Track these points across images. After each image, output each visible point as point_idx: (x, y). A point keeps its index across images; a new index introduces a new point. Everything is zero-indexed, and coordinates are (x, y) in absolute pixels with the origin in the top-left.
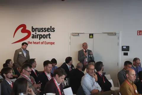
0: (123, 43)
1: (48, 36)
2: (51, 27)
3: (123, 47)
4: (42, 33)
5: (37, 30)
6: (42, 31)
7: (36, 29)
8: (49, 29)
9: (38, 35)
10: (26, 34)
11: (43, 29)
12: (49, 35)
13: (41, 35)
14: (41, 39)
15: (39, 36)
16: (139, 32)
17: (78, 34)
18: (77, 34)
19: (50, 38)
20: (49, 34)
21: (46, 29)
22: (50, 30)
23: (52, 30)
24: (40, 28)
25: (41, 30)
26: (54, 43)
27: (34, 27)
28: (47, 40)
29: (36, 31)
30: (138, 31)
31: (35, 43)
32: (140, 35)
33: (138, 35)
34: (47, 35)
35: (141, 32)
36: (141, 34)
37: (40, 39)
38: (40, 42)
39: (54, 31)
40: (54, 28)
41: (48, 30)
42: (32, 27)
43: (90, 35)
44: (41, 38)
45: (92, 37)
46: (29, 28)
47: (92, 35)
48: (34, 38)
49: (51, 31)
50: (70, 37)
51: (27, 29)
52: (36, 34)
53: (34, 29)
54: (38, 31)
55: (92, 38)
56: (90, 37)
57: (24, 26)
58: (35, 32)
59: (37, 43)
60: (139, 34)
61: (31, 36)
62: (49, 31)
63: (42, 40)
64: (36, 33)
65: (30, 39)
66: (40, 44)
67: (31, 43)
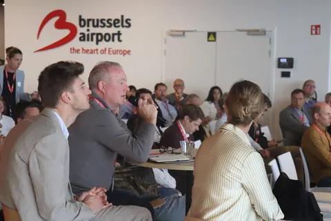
0: (280, 51)
1: (116, 37)
2: (122, 16)
3: (279, 59)
5: (91, 23)
6: (102, 25)
7: (89, 20)
8: (118, 22)
9: (93, 34)
10: (66, 32)
11: (105, 22)
12: (119, 34)
13: (101, 34)
14: (100, 43)
15: (95, 37)
16: (314, 28)
17: (184, 32)
18: (182, 33)
19: (119, 40)
20: (119, 32)
21: (112, 22)
22: (120, 24)
23: (125, 24)
24: (98, 20)
25: (100, 24)
26: (128, 52)
27: (85, 17)
28: (114, 45)
29: (88, 26)
30: (312, 26)
31: (87, 51)
32: (316, 33)
33: (312, 34)
34: (114, 35)
35: (318, 28)
36: (318, 31)
37: (97, 43)
38: (97, 50)
39: (129, 25)
40: (130, 20)
41: (115, 23)
42: (80, 16)
43: (209, 34)
44: (101, 40)
45: (213, 39)
47: (214, 34)
48: (84, 40)
49: (123, 26)
50: (165, 39)
52: (90, 32)
53: (84, 20)
54: (94, 26)
55: (215, 41)
56: (210, 39)
57: (61, 14)
58: (86, 28)
59: (92, 52)
60: (314, 32)
61: (78, 36)
62: (119, 26)
64: (88, 30)
65: (75, 43)
66: (97, 53)
67: (78, 51)
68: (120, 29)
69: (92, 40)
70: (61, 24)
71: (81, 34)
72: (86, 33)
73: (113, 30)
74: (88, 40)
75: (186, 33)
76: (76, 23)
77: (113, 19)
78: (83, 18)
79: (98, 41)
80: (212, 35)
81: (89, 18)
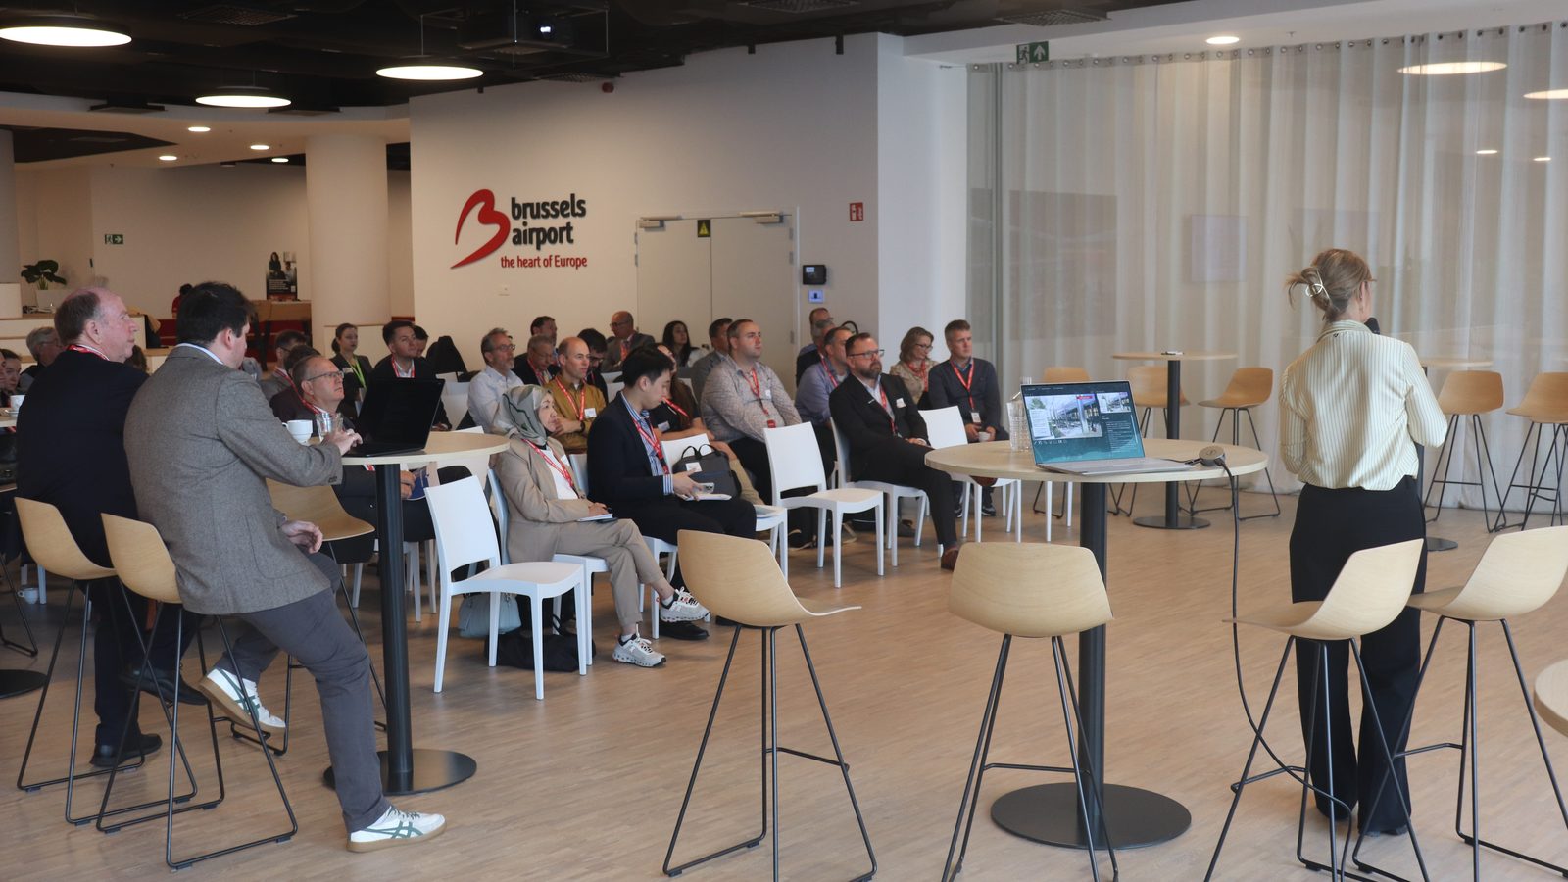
0: (805, 254)
1: (565, 234)
2: (573, 196)
3: (804, 267)
4: (546, 223)
5: (529, 210)
6: (544, 213)
7: (526, 205)
8: (567, 208)
9: (532, 231)
11: (548, 207)
12: (569, 228)
13: (542, 230)
14: (542, 247)
15: (535, 235)
16: (854, 208)
17: (662, 221)
18: (657, 224)
19: (570, 241)
20: (569, 224)
21: (558, 207)
22: (570, 210)
23: (577, 210)
24: (538, 204)
25: (542, 212)
26: (583, 261)
27: (520, 201)
28: (562, 249)
29: (525, 217)
30: (851, 205)
31: (523, 263)
32: (858, 219)
33: (851, 220)
34: (562, 230)
35: (860, 209)
36: (860, 214)
37: (538, 248)
38: (538, 259)
39: (583, 213)
40: (583, 202)
41: (563, 208)
42: (513, 199)
43: (700, 223)
44: (543, 242)
45: (706, 232)
46: (502, 206)
47: (706, 223)
48: (519, 243)
49: (575, 214)
50: (636, 235)
51: (498, 207)
52: (528, 228)
53: (518, 206)
54: (533, 216)
55: (708, 235)
56: (702, 232)
57: (485, 196)
58: (522, 220)
59: (532, 263)
60: (854, 217)
61: (512, 235)
62: (568, 215)
63: (548, 249)
64: (525, 224)
65: (508, 249)
66: (539, 266)
67: (511, 263)
68: (571, 219)
69: (531, 242)
70: (489, 216)
71: (515, 231)
72: (523, 229)
73: (559, 222)
74: (525, 243)
75: (667, 223)
76: (508, 212)
77: (560, 202)
78: (517, 202)
79: (539, 244)
80: (704, 225)
81: (525, 202)
